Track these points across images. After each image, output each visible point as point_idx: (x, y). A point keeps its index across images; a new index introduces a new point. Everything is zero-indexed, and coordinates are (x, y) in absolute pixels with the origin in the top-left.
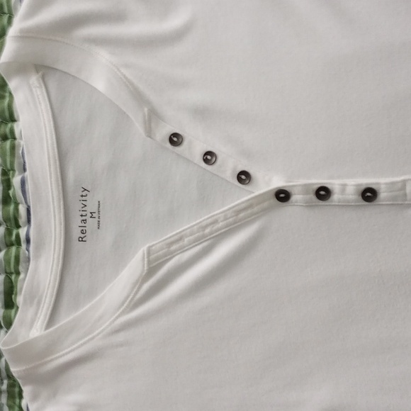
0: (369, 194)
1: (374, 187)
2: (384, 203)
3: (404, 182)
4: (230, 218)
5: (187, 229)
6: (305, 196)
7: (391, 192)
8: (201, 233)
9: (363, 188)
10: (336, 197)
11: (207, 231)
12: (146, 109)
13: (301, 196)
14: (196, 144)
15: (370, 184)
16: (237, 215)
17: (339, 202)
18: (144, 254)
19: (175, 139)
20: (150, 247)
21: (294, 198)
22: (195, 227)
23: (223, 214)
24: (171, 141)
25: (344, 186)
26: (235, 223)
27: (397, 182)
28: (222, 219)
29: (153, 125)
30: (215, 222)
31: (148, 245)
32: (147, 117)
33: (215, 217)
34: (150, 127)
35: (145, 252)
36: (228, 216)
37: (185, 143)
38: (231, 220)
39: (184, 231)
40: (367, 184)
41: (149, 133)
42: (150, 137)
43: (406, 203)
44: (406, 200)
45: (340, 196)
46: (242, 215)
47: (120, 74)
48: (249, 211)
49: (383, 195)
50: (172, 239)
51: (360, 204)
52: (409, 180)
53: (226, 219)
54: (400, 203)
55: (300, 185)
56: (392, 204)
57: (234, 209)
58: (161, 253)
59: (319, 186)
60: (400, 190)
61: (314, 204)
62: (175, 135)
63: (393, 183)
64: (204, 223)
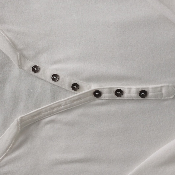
0: (143, 94)
1: (146, 90)
2: (151, 98)
3: (162, 87)
4: (68, 104)
5: (43, 108)
6: (109, 94)
7: (155, 92)
8: (51, 111)
9: (140, 90)
10: (126, 95)
11: (55, 110)
12: (18, 53)
13: (107, 94)
14: (47, 71)
15: (144, 88)
16: (72, 103)
17: (127, 98)
18: (18, 121)
19: (35, 69)
20: (21, 118)
21: (103, 95)
22: (48, 108)
23: (64, 102)
24: (33, 70)
25: (130, 89)
26: (70, 106)
27: (158, 87)
28: (63, 104)
29: (22, 61)
30: (60, 105)
31: (20, 117)
32: (19, 58)
33: (60, 103)
34: (21, 63)
35: (19, 120)
36: (67, 103)
37: (41, 71)
38: (69, 105)
39: (41, 109)
40: (142, 88)
41: (21, 66)
42: (21, 68)
43: (162, 98)
44: (162, 97)
45: (128, 95)
46: (75, 103)
47: (4, 35)
48: (79, 101)
49: (150, 94)
50: (35, 114)
51: (138, 99)
52: (164, 86)
53: (66, 104)
54: (160, 98)
55: (107, 88)
56: (155, 99)
57: (71, 99)
58: (28, 120)
59: (117, 89)
60: (160, 91)
61: (114, 99)
62: (35, 67)
63: (156, 88)
64: (54, 106)
